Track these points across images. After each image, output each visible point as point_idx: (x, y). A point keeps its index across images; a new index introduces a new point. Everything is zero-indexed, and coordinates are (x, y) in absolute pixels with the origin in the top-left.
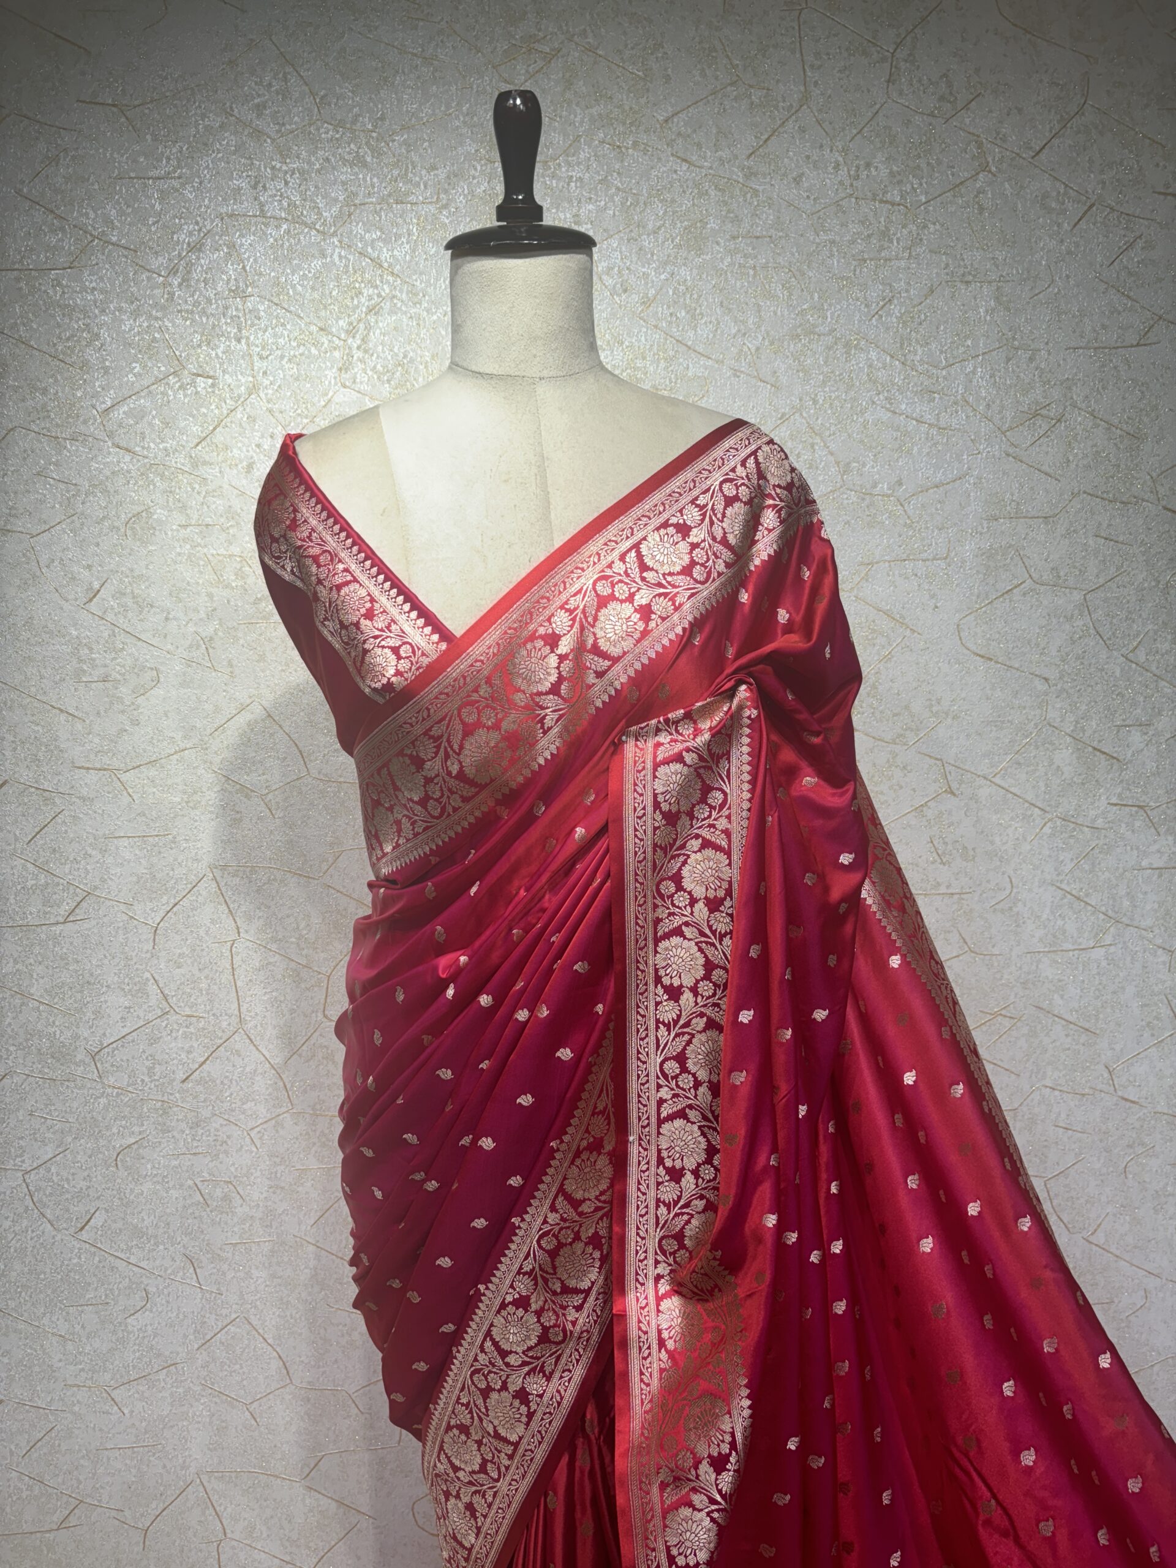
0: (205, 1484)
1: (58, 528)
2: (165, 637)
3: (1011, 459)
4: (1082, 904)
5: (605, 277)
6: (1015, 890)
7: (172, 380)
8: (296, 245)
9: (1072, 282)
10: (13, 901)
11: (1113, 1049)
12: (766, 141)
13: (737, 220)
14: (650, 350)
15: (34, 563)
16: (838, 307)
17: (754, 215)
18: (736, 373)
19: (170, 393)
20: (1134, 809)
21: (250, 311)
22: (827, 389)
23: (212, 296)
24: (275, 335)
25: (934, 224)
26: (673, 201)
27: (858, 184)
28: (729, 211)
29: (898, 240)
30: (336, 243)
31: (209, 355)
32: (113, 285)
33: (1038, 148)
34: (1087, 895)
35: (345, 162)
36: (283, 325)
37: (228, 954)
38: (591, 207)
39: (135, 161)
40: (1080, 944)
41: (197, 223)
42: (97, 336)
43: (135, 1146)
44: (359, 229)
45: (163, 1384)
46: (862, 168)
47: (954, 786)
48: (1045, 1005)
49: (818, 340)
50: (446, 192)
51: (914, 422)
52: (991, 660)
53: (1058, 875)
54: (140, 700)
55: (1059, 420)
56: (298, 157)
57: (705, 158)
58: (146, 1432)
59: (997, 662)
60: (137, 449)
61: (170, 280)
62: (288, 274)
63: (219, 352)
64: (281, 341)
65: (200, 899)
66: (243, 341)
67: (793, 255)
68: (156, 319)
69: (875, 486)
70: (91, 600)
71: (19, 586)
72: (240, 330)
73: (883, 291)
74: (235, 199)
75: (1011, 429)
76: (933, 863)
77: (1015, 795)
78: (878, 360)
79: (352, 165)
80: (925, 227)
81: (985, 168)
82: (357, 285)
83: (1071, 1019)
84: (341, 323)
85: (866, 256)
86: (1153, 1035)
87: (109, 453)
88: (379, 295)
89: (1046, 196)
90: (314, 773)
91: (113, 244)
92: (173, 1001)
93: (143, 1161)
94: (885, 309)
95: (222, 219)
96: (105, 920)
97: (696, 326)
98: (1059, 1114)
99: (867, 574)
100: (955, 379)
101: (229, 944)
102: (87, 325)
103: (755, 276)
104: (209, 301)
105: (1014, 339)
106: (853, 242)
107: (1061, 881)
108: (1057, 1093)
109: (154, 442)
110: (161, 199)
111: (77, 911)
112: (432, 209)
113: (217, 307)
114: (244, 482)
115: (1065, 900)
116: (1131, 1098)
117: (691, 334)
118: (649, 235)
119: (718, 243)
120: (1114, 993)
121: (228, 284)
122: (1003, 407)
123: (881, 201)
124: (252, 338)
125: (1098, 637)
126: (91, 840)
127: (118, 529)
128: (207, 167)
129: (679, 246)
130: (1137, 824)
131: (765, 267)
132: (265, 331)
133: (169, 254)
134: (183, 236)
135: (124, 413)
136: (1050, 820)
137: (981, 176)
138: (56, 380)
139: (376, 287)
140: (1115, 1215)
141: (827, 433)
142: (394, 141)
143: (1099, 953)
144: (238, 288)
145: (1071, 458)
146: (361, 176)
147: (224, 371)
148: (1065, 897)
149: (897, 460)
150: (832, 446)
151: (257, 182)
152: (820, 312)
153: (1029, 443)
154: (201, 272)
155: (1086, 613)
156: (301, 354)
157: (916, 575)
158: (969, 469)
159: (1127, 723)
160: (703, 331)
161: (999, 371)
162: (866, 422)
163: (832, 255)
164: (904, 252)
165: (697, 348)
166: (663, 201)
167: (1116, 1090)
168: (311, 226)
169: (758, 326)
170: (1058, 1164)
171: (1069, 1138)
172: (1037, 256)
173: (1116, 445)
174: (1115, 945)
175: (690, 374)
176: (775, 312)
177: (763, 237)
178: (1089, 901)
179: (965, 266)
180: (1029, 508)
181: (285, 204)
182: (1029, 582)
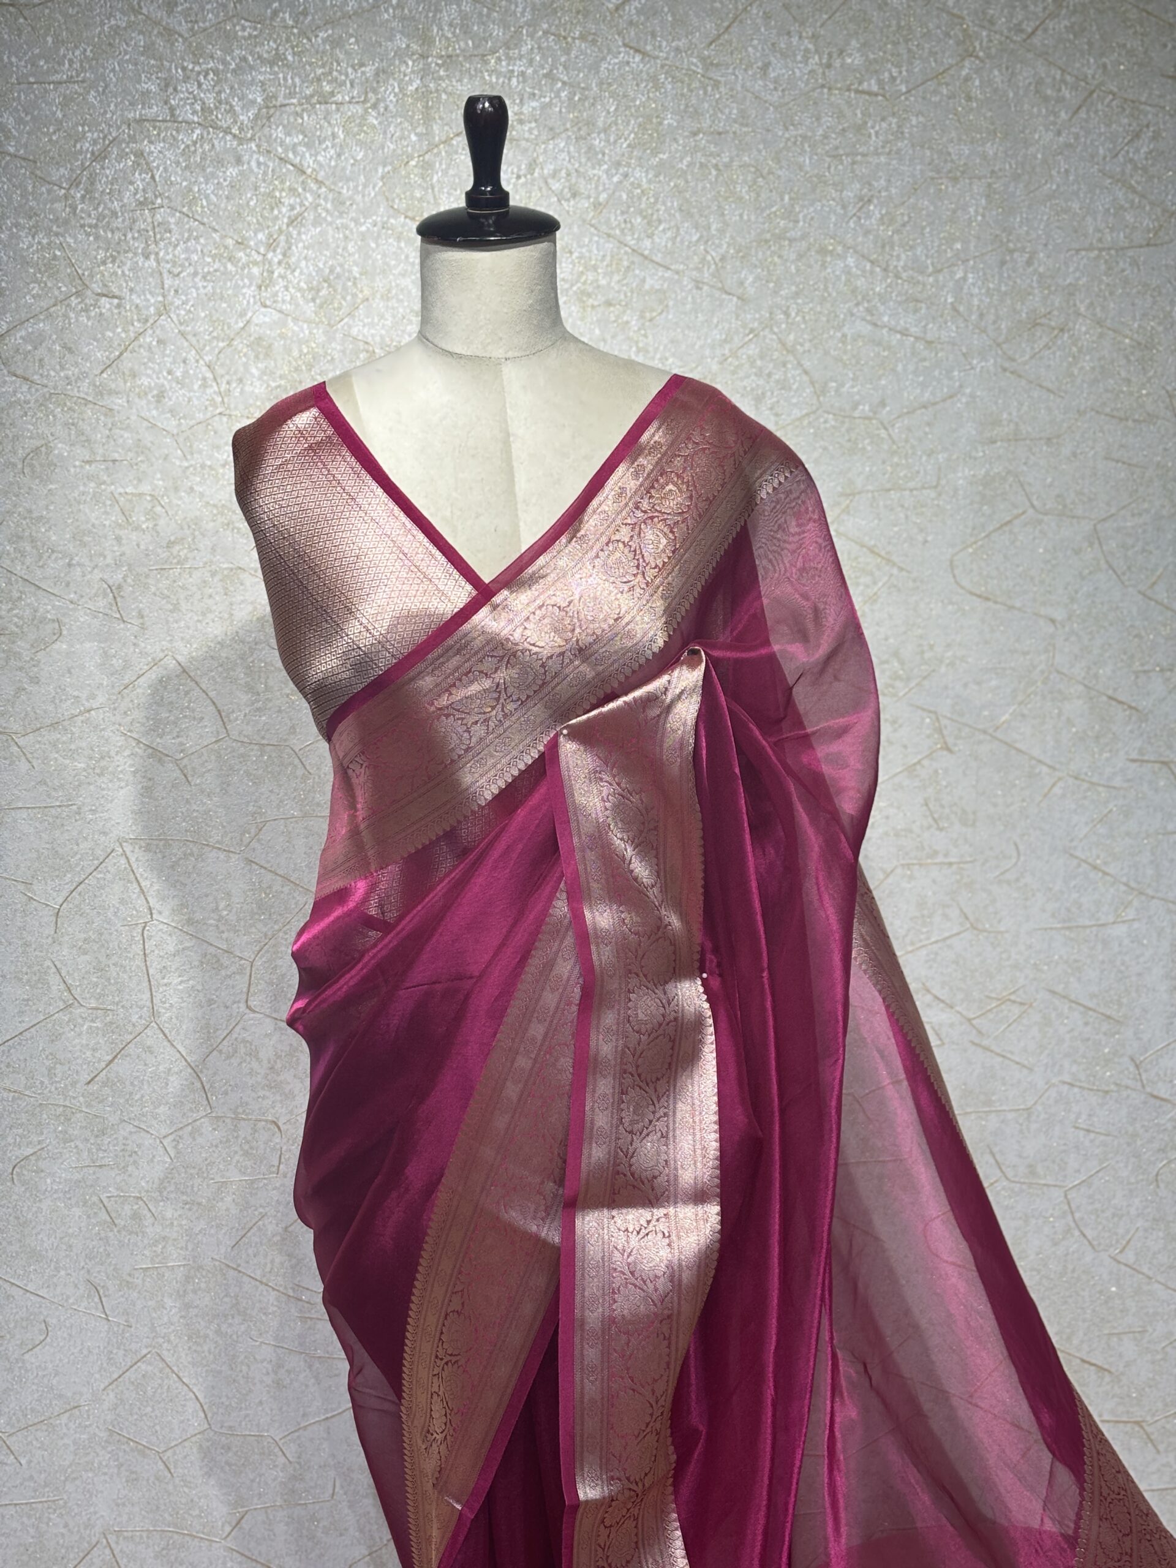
0: (113, 1545)
2: (68, 585)
3: (1008, 374)
4: (1100, 874)
5: (550, 181)
6: (1022, 858)
7: (74, 301)
8: (210, 151)
9: (1071, 178)
11: (1139, 1039)
12: (729, 27)
13: (697, 114)
14: (602, 261)
16: (812, 209)
17: (716, 108)
18: (698, 285)
19: (72, 315)
20: (1157, 765)
21: (159, 224)
22: (800, 301)
23: (118, 209)
24: (187, 250)
25: (917, 116)
26: (626, 95)
27: (831, 74)
28: (687, 106)
29: (877, 133)
30: (254, 148)
31: (115, 273)
32: (11, 199)
33: (1030, 30)
34: (1105, 863)
35: (263, 60)
36: (196, 239)
37: (139, 938)
38: (534, 104)
39: (34, 65)
40: (1098, 919)
41: (102, 131)
43: (33, 1158)
44: (279, 133)
45: (65, 1430)
46: (835, 55)
47: (950, 741)
48: (1059, 988)
49: (790, 247)
50: (375, 91)
51: (898, 336)
52: (988, 599)
53: (1072, 840)
54: (40, 655)
55: (1061, 330)
56: (212, 57)
57: (660, 46)
58: (46, 1485)
59: (996, 602)
60: (35, 377)
61: (72, 192)
62: (201, 183)
63: (126, 269)
64: (195, 257)
65: (109, 876)
66: (152, 257)
67: (759, 151)
68: (57, 234)
69: (855, 407)
72: (148, 245)
73: (861, 190)
74: (143, 104)
75: (1006, 341)
76: (929, 827)
77: (1020, 751)
78: (856, 266)
79: (272, 63)
80: (907, 119)
81: (972, 54)
82: (277, 194)
83: (1090, 1005)
84: (260, 236)
85: (841, 152)
87: (5, 382)
88: (302, 204)
89: (1040, 82)
90: (234, 734)
92: (77, 992)
93: (43, 1175)
94: (864, 210)
95: (129, 125)
97: (653, 234)
98: (1079, 1114)
99: (848, 506)
100: (944, 286)
101: (140, 927)
103: (718, 175)
104: (114, 214)
105: (1009, 241)
106: (825, 137)
107: (1075, 848)
108: (1076, 1090)
109: (54, 370)
110: (64, 105)
112: (359, 109)
113: (124, 221)
114: (154, 412)
115: (1081, 870)
116: (1162, 1095)
117: (647, 243)
118: (599, 133)
119: (675, 140)
120: (1139, 975)
121: (135, 194)
122: (998, 317)
123: (857, 91)
124: (161, 254)
125: (1111, 572)
127: (14, 465)
129: (633, 145)
130: (1161, 782)
131: (728, 166)
132: (176, 246)
133: (71, 164)
134: (87, 145)
135: (21, 337)
136: (1060, 779)
137: (967, 63)
139: (299, 195)
140: (1146, 1230)
141: (801, 349)
142: (317, 36)
143: (1121, 930)
145: (1076, 373)
146: (281, 75)
147: (131, 290)
148: (1079, 866)
149: (880, 378)
150: (807, 364)
151: (167, 86)
152: (790, 214)
153: (1027, 357)
154: (106, 183)
155: (1096, 545)
156: (216, 271)
157: (902, 506)
158: (961, 386)
159: (1146, 668)
160: (662, 239)
161: (993, 276)
162: (844, 336)
163: (803, 151)
164: (883, 147)
165: (654, 258)
166: (613, 95)
167: (1143, 1086)
168: (227, 131)
169: (722, 231)
170: (1078, 1171)
171: (1092, 1141)
172: (1032, 150)
173: (1126, 357)
174: (1139, 919)
175: (647, 287)
176: (741, 216)
177: (727, 132)
178: (1107, 870)
179: (952, 161)
180: (1030, 429)
181: (198, 108)
182: (1031, 511)
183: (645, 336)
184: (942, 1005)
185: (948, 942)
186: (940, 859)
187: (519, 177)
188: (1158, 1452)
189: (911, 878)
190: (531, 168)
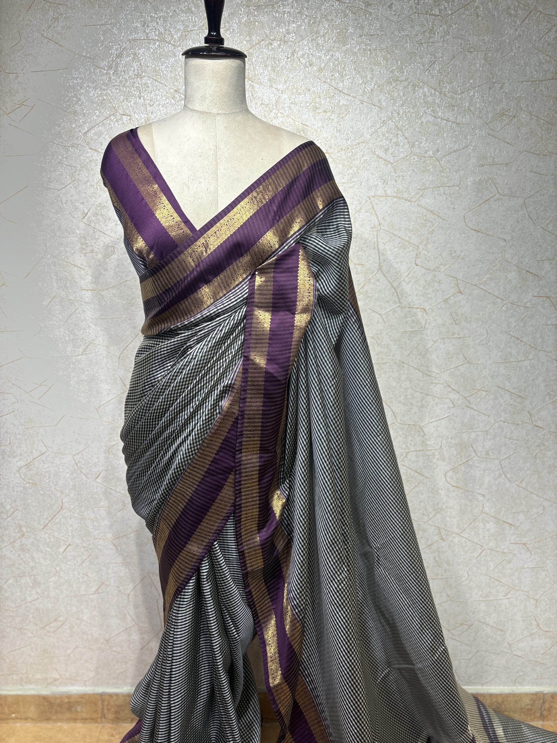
0: (151, 577)
1: (69, 186)
2: (116, 233)
3: (490, 137)
4: (520, 341)
5: (301, 59)
6: (489, 335)
7: (112, 118)
8: (163, 52)
9: (521, 50)
10: (61, 346)
11: (532, 405)
13: (362, 28)
14: (322, 93)
15: (60, 202)
16: (410, 67)
17: (370, 24)
18: (362, 102)
19: (112, 123)
20: (545, 298)
21: (144, 84)
22: (404, 108)
23: (127, 78)
24: (156, 95)
25: (455, 24)
26: (332, 20)
27: (419, 7)
28: (358, 23)
29: (438, 33)
30: (181, 50)
31: (127, 105)
32: (85, 75)
34: (522, 337)
35: (182, 11)
36: (159, 90)
38: (294, 25)
39: (91, 18)
40: (518, 359)
41: (119, 45)
42: (80, 99)
44: (190, 43)
45: (132, 538)
47: (462, 289)
48: (501, 386)
49: (400, 84)
50: (228, 22)
51: (445, 121)
52: (479, 231)
53: (509, 328)
54: (107, 260)
55: (514, 117)
56: (162, 11)
58: (127, 557)
59: (482, 233)
61: (109, 71)
62: (160, 66)
63: (132, 103)
64: (159, 98)
66: (142, 98)
67: (388, 43)
68: (104, 90)
69: (426, 153)
70: (84, 217)
71: (54, 213)
72: (140, 94)
73: (431, 58)
74: (135, 32)
76: (452, 324)
77: (489, 293)
78: (428, 92)
79: (186, 12)
80: (451, 26)
83: (513, 391)
85: (423, 42)
86: (550, 398)
87: (88, 152)
89: (509, 8)
91: (84, 56)
94: (432, 67)
95: (130, 42)
96: (98, 353)
97: (343, 81)
98: (507, 432)
99: (422, 194)
100: (465, 99)
102: (75, 95)
103: (371, 54)
104: (126, 80)
105: (493, 78)
106: (417, 35)
107: (510, 331)
108: (506, 424)
110: (104, 35)
111: (87, 350)
113: (130, 83)
115: (512, 340)
116: (540, 425)
117: (341, 84)
118: (321, 37)
119: (353, 39)
120: (533, 380)
121: (134, 72)
122: (487, 112)
123: (430, 15)
124: (146, 96)
125: (530, 219)
126: (90, 320)
127: (94, 186)
128: (123, 18)
129: (335, 42)
130: (546, 305)
131: (375, 50)
132: (152, 92)
133: (108, 60)
134: (114, 51)
135: (93, 134)
136: (505, 304)
138: (64, 120)
141: (404, 128)
143: (527, 363)
144: (138, 73)
145: (519, 135)
146: (190, 17)
147: (135, 113)
148: (511, 338)
149: (437, 140)
150: (406, 135)
151: (145, 24)
152: (401, 70)
153: (499, 129)
154: (122, 67)
155: (525, 208)
156: (167, 103)
157: (445, 194)
158: (471, 142)
159: (542, 259)
160: (347, 83)
161: (486, 94)
162: (422, 122)
163: (407, 42)
164: (441, 39)
165: (344, 91)
166: (327, 20)
167: (532, 422)
168: (169, 43)
169: (372, 79)
170: (506, 454)
171: (511, 443)
172: (504, 38)
173: (541, 127)
174: (534, 359)
175: (341, 104)
176: (380, 71)
177: (374, 35)
178: (523, 340)
179: (470, 44)
180: (499, 160)
181: (157, 33)
182: (498, 195)
183: (340, 125)
184: (455, 392)
185: (458, 368)
186: (456, 336)
187: (288, 58)
188: (531, 554)
189: (444, 343)
190: (293, 54)
